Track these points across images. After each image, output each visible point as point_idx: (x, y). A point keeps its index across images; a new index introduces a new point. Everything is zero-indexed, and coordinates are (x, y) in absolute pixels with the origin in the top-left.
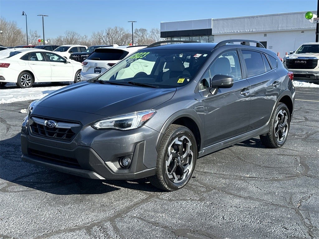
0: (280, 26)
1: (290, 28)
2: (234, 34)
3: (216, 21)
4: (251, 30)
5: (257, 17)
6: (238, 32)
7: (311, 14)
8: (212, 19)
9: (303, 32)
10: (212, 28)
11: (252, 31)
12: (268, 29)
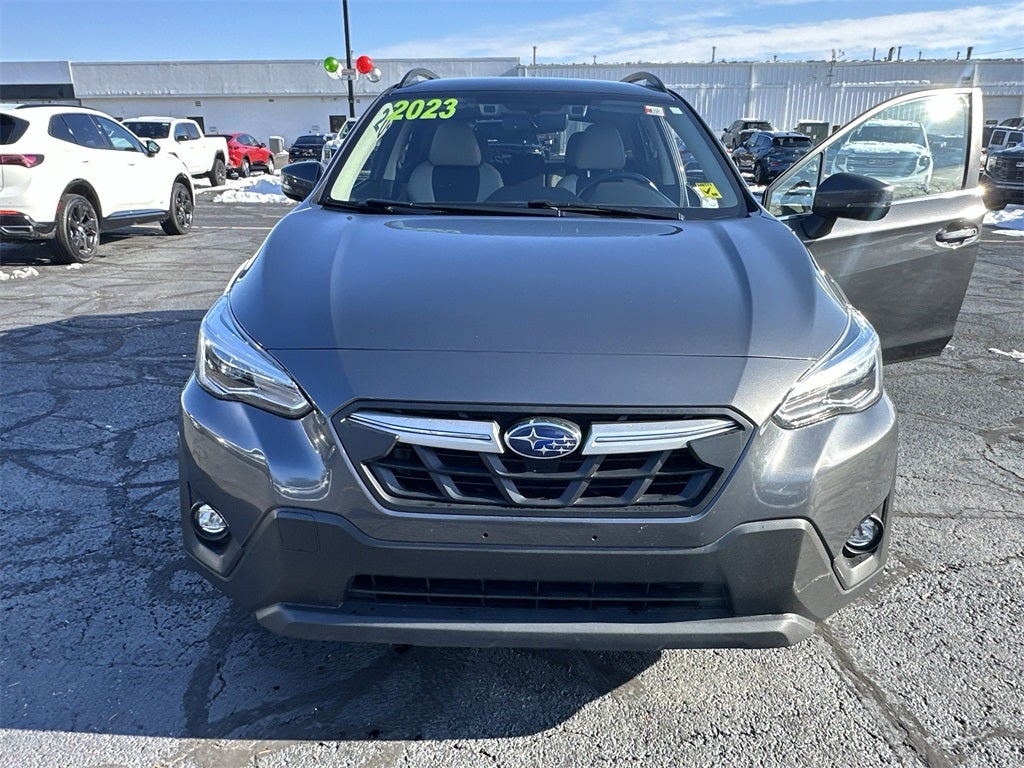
0: (226, 85)
1: (246, 92)
2: (129, 99)
3: (79, 68)
4: (166, 92)
5: (175, 64)
6: (136, 94)
7: (335, 62)
8: (70, 62)
9: (271, 101)
10: (73, 82)
11: (169, 94)
12: (201, 91)
